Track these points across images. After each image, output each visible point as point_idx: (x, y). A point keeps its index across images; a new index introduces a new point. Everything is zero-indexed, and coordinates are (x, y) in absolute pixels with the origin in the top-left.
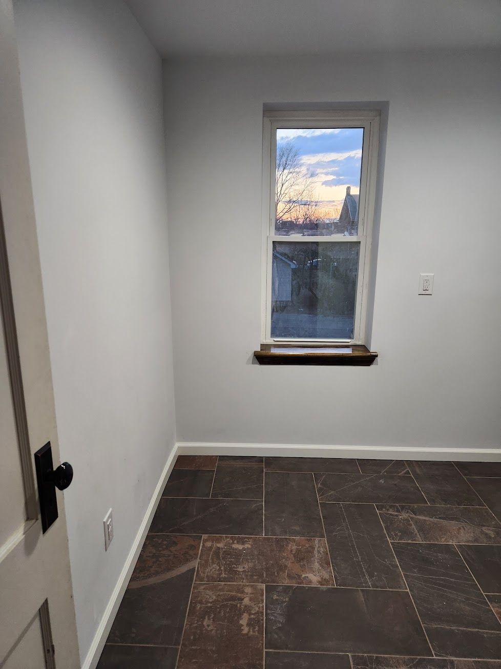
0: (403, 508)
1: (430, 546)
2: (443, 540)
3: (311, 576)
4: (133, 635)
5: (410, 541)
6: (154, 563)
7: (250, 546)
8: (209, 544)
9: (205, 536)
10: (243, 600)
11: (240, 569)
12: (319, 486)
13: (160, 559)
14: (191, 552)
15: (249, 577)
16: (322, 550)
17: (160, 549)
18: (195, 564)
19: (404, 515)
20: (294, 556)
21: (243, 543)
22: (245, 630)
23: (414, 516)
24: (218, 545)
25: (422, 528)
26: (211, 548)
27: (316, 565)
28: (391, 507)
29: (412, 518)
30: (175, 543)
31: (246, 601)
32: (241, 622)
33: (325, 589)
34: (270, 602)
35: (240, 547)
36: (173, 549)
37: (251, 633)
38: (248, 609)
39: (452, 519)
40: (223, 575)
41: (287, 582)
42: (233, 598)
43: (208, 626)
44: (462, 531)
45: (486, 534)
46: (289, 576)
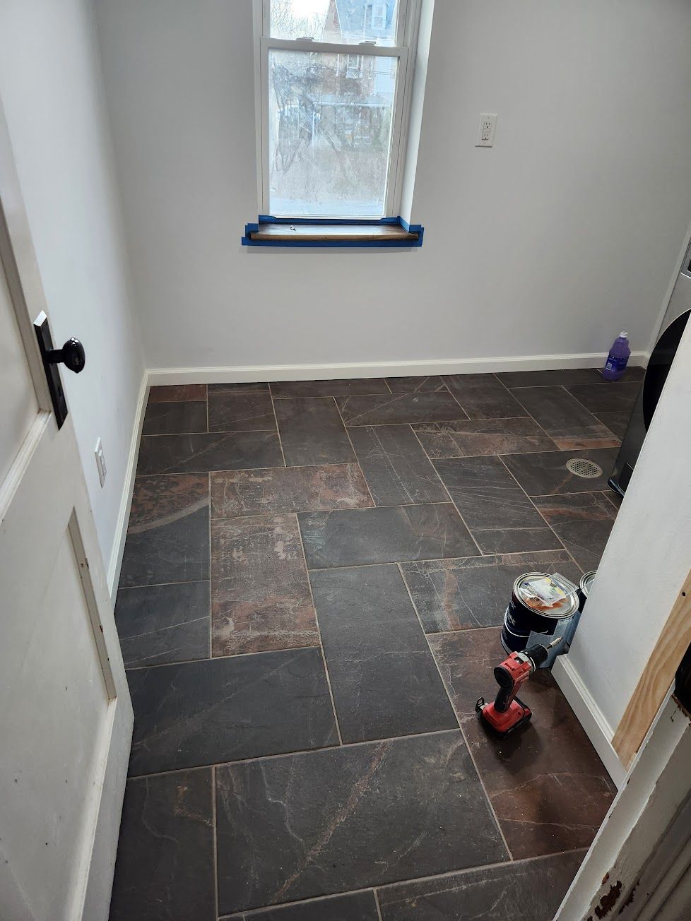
0: (441, 425)
1: (472, 460)
2: (486, 452)
3: (347, 500)
4: (150, 577)
5: (451, 457)
6: (154, 505)
7: (271, 478)
8: (219, 481)
9: (212, 473)
10: (273, 529)
11: (264, 501)
12: (343, 410)
13: (161, 501)
14: (199, 491)
15: (276, 508)
16: (356, 474)
17: (158, 491)
18: (208, 501)
19: (443, 432)
20: (325, 483)
21: (262, 476)
22: (283, 556)
23: (454, 432)
24: (232, 481)
25: (463, 444)
26: (223, 484)
27: (352, 489)
28: (428, 425)
29: (452, 435)
30: (177, 484)
31: (278, 530)
32: (276, 550)
33: (364, 511)
34: (306, 528)
35: (260, 480)
36: (174, 489)
37: (290, 558)
38: (281, 537)
39: (496, 431)
40: (245, 509)
41: (321, 508)
42: (261, 530)
43: (239, 557)
44: (505, 442)
45: (530, 443)
46: (324, 503)
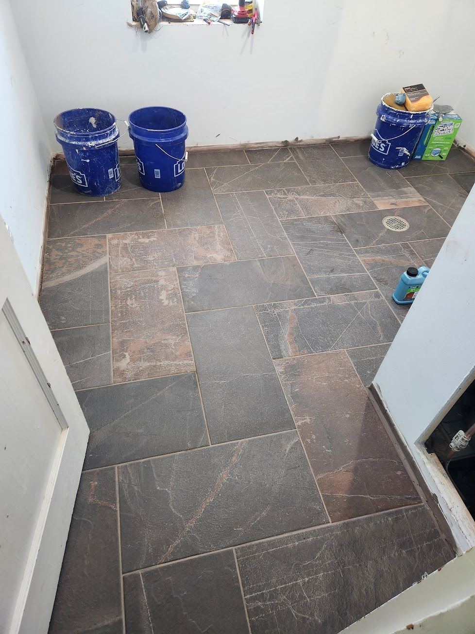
0: (288, 191)
1: (311, 219)
2: (322, 213)
3: (215, 256)
4: (63, 322)
5: (296, 218)
6: (64, 263)
7: (155, 239)
8: (115, 242)
9: (109, 236)
10: (158, 281)
11: (151, 258)
12: (212, 179)
13: (69, 260)
14: (99, 250)
15: (160, 264)
16: (222, 234)
17: (66, 251)
18: (105, 260)
19: (290, 197)
20: (198, 242)
21: (148, 237)
22: (166, 303)
23: (298, 197)
24: (125, 242)
25: (306, 208)
26: (118, 245)
27: (219, 247)
28: (278, 191)
29: (297, 199)
30: (82, 245)
31: (162, 282)
32: (160, 298)
33: (228, 264)
34: (182, 280)
35: (147, 241)
36: (78, 250)
37: (171, 304)
38: (164, 287)
39: (331, 195)
40: (136, 265)
41: (195, 263)
42: (149, 282)
43: (132, 304)
44: (337, 204)
45: (356, 204)
46: (196, 258)
